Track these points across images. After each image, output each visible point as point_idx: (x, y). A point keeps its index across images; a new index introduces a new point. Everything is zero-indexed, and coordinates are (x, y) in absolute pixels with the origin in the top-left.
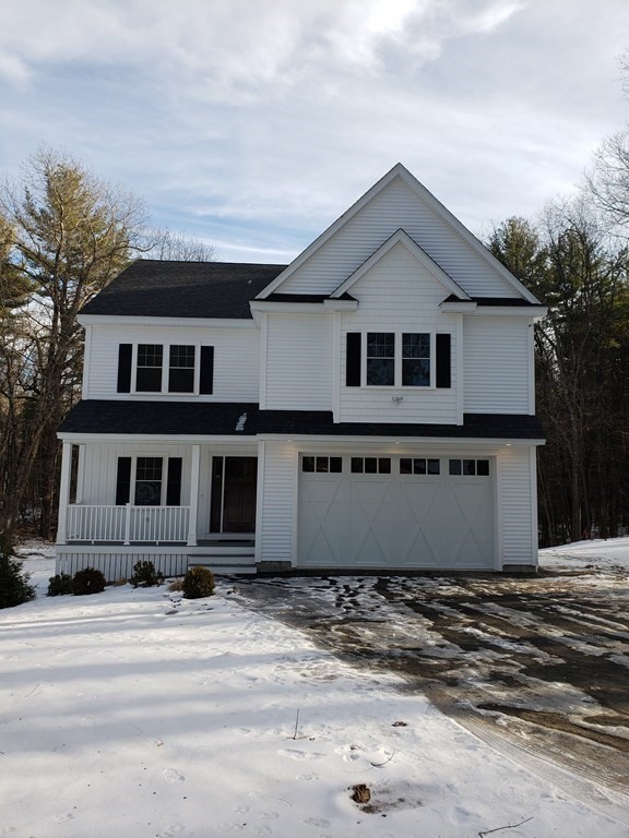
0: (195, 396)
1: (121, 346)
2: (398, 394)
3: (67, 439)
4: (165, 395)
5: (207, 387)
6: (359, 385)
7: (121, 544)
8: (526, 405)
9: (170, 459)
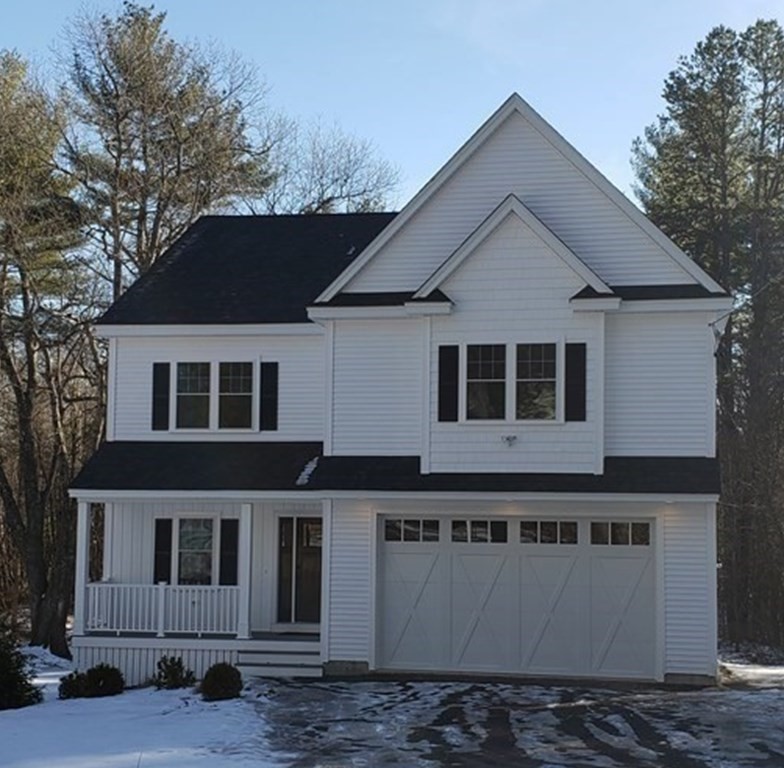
0: (253, 434)
1: (156, 365)
2: (508, 432)
3: (83, 497)
4: (214, 432)
5: (269, 421)
6: (456, 420)
7: (153, 635)
8: (703, 444)
9: (223, 522)
